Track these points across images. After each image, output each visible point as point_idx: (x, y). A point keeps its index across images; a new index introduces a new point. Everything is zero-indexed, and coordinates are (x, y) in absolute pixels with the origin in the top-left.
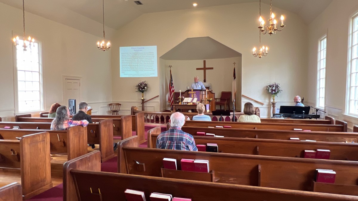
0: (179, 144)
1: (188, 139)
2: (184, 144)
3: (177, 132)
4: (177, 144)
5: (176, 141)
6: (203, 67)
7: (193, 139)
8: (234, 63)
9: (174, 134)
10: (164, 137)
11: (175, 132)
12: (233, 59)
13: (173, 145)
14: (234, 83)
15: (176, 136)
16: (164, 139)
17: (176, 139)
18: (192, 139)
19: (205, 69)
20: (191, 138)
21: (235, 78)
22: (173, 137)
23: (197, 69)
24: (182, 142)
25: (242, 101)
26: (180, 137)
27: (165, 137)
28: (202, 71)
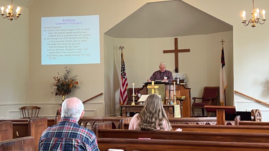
0: (70, 141)
1: (85, 136)
2: (78, 142)
3: (69, 125)
4: (66, 141)
5: (65, 137)
6: (173, 49)
7: (94, 136)
8: (223, 41)
9: (63, 128)
10: (49, 133)
11: (67, 125)
12: (220, 36)
13: (60, 144)
14: (223, 73)
15: (67, 130)
16: (48, 135)
17: (66, 135)
18: (92, 136)
19: (176, 51)
20: (91, 134)
21: (223, 65)
22: (62, 132)
23: (165, 52)
24: (75, 140)
25: (235, 100)
26: (73, 132)
27: (51, 132)
28: (173, 55)
